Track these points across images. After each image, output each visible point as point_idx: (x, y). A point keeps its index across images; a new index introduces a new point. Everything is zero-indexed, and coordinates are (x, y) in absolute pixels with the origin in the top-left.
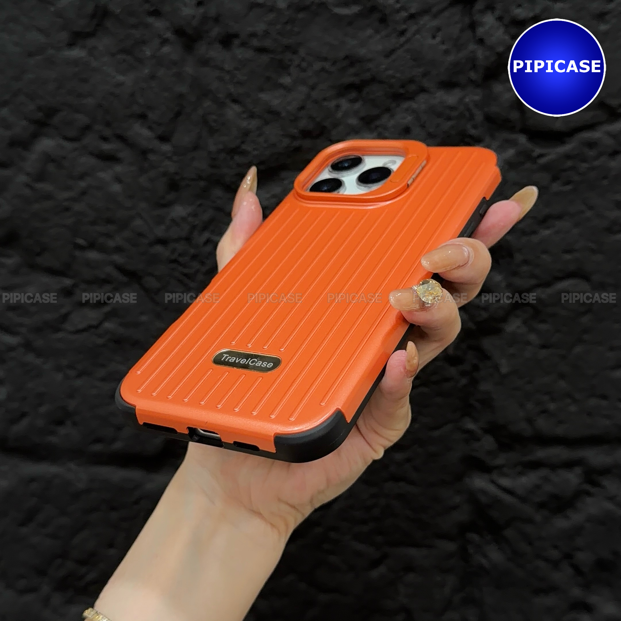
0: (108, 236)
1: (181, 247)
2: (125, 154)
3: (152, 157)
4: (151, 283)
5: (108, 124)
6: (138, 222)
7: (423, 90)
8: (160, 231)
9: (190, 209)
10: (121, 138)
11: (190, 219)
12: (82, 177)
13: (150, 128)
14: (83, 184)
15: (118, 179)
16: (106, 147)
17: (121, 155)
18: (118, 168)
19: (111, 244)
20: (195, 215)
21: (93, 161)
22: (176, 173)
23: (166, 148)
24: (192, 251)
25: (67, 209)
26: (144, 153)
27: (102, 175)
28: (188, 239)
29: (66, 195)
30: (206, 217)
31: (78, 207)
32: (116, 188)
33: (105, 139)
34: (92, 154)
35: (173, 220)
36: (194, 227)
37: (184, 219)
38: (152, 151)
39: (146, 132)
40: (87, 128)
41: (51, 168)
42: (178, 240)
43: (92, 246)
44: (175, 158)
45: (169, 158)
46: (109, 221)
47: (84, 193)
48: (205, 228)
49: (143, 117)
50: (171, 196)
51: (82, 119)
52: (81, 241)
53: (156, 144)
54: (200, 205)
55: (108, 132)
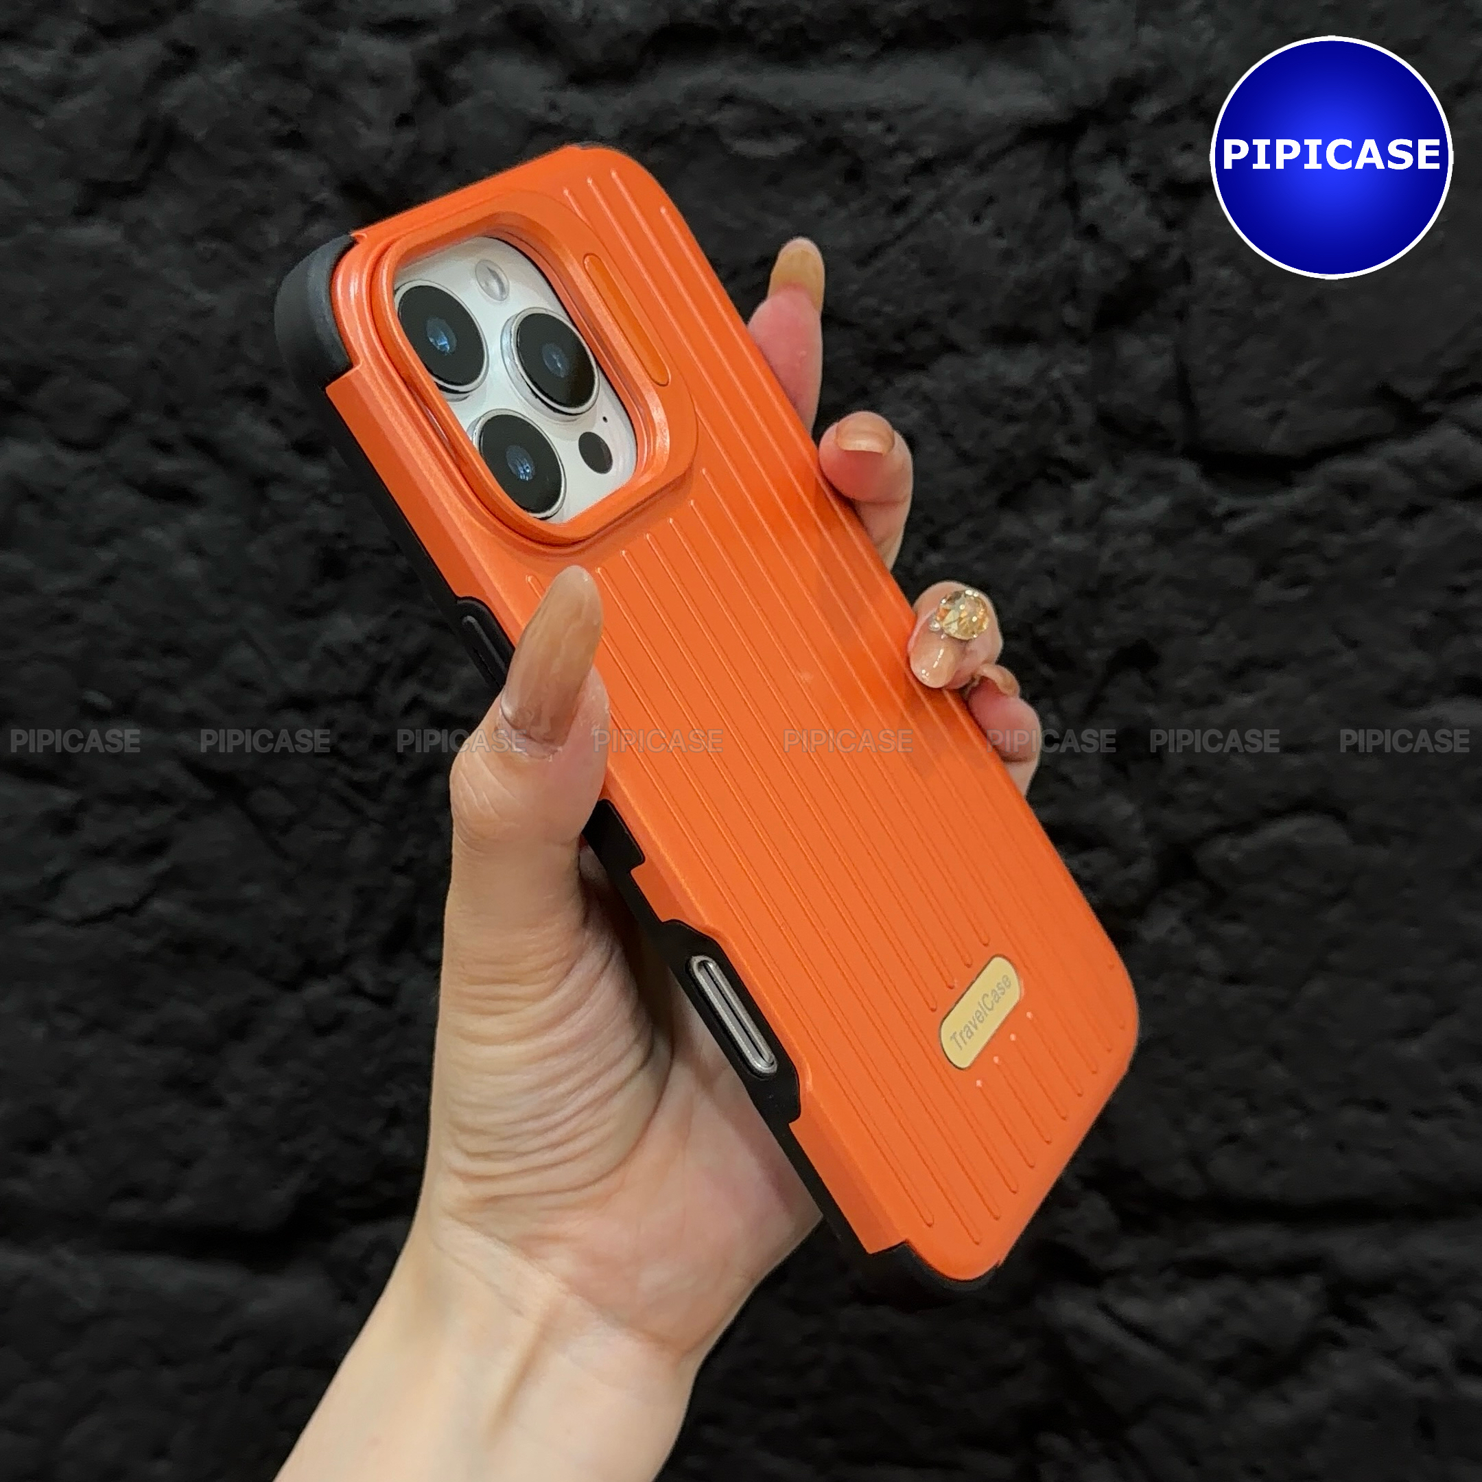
0: (167, 684)
1: (347, 716)
2: (213, 484)
3: (279, 494)
4: (272, 803)
5: (172, 411)
6: (242, 654)
7: (951, 347)
8: (296, 678)
9: (371, 625)
10: (203, 446)
11: (372, 649)
12: (103, 539)
13: (275, 422)
14: (106, 556)
15: (194, 547)
16: (165, 466)
17: (202, 487)
18: (195, 520)
19: (174, 705)
20: (384, 639)
21: (132, 500)
22: (340, 535)
23: (315, 471)
24: (375, 728)
25: (66, 618)
26: (260, 482)
27: (154, 534)
28: (365, 698)
29: (64, 582)
30: (412, 643)
31: (92, 613)
32: (189, 567)
33: (164, 448)
34: (130, 483)
35: (328, 651)
36: (380, 669)
37: (356, 648)
38: (279, 478)
39: (265, 433)
40: (119, 420)
41: (28, 514)
42: (340, 699)
43: (125, 710)
44: (337, 498)
45: (324, 499)
46: (170, 650)
47: (108, 579)
48: (408, 670)
49: (258, 395)
50: (327, 591)
51: (108, 397)
52: (97, 698)
53: (290, 462)
54: (396, 615)
55: (170, 431)
